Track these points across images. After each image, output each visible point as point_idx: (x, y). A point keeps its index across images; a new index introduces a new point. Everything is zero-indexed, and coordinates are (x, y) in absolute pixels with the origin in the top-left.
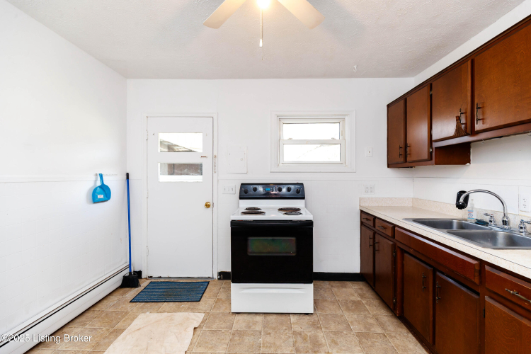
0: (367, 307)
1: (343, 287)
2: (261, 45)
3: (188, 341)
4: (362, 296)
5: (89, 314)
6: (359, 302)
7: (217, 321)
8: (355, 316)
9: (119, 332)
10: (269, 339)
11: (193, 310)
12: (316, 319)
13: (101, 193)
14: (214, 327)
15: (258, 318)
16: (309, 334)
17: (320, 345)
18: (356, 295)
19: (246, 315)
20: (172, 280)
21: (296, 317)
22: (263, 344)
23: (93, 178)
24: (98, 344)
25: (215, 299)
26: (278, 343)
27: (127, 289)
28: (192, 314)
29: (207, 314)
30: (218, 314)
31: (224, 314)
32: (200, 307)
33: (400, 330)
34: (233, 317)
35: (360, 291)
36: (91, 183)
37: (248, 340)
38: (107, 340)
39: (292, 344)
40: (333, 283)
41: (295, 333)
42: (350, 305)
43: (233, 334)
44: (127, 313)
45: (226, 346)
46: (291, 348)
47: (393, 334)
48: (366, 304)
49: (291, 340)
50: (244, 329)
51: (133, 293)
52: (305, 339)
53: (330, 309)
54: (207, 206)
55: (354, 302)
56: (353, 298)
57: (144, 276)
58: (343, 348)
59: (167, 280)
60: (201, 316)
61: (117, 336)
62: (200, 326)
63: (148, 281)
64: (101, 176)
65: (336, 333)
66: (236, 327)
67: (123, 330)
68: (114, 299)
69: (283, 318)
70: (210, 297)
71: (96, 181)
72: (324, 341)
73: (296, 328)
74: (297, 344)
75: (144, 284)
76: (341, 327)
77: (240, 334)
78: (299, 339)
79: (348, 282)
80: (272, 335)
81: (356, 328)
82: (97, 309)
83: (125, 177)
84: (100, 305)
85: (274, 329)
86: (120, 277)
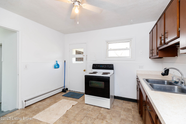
0: (133, 112)
1: (128, 103)
2: (78, 23)
3: (70, 108)
4: (133, 108)
5: (52, 97)
6: (130, 109)
7: (80, 105)
8: (125, 113)
9: (56, 102)
10: (91, 113)
11: (75, 101)
12: (110, 111)
13: (57, 66)
14: (78, 106)
15: (92, 107)
16: (104, 114)
17: (106, 118)
18: (131, 107)
19: (89, 105)
20: (75, 92)
21: (104, 109)
22: (89, 114)
23: (55, 62)
24: (51, 104)
25: (83, 99)
26: (93, 115)
27: (63, 93)
28: (75, 102)
29: (79, 102)
30: (81, 103)
31: (83, 104)
32: (78, 100)
33: (140, 122)
34: (85, 105)
35: (134, 106)
36: (54, 63)
37: (85, 112)
38: (53, 103)
39: (97, 116)
40: (125, 101)
41: (100, 113)
42: (126, 109)
43: (82, 109)
44: (60, 98)
45: (78, 112)
46: (96, 117)
47: (136, 122)
48: (133, 110)
49: (98, 115)
50: (86, 108)
51: (64, 94)
52: (102, 116)
53: (118, 109)
54: (84, 71)
55: (128, 109)
56: (129, 108)
57: (68, 90)
58: (113, 121)
59: (74, 92)
60: (77, 103)
61: (55, 103)
62: (75, 105)
63: (69, 91)
64: (57, 61)
65: (113, 117)
66: (84, 107)
67: (57, 102)
68: (59, 94)
69: (100, 108)
70: (82, 98)
71: (55, 63)
72: (108, 118)
73: (101, 112)
74: (98, 116)
75: (67, 92)
76: (117, 115)
77: (84, 109)
78: (100, 115)
79: (131, 102)
80: (93, 112)
81: (122, 117)
82: (54, 96)
83: (64, 62)
84: (55, 95)
85: (94, 111)
86: (62, 89)
